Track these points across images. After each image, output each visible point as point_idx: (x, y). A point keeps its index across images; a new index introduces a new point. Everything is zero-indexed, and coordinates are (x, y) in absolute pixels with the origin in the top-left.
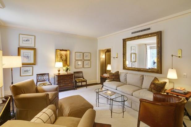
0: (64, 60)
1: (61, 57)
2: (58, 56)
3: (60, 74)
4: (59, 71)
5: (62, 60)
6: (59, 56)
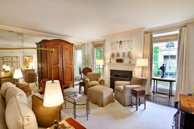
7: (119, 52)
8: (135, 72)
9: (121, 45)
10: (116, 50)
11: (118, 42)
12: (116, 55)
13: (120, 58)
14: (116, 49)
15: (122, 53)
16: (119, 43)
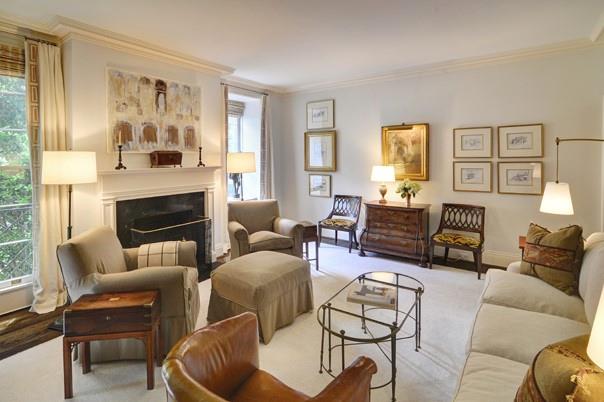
0: (410, 159)
1: (400, 151)
2: (389, 146)
3: (385, 202)
4: (383, 193)
5: (404, 160)
6: (393, 148)
7: (154, 122)
8: (213, 193)
9: (162, 96)
10: (140, 113)
11: (147, 81)
12: (138, 131)
13: (160, 146)
14: (138, 105)
15: (165, 127)
16: (153, 86)
